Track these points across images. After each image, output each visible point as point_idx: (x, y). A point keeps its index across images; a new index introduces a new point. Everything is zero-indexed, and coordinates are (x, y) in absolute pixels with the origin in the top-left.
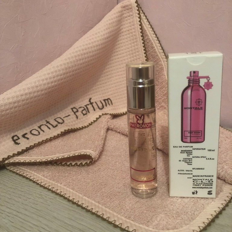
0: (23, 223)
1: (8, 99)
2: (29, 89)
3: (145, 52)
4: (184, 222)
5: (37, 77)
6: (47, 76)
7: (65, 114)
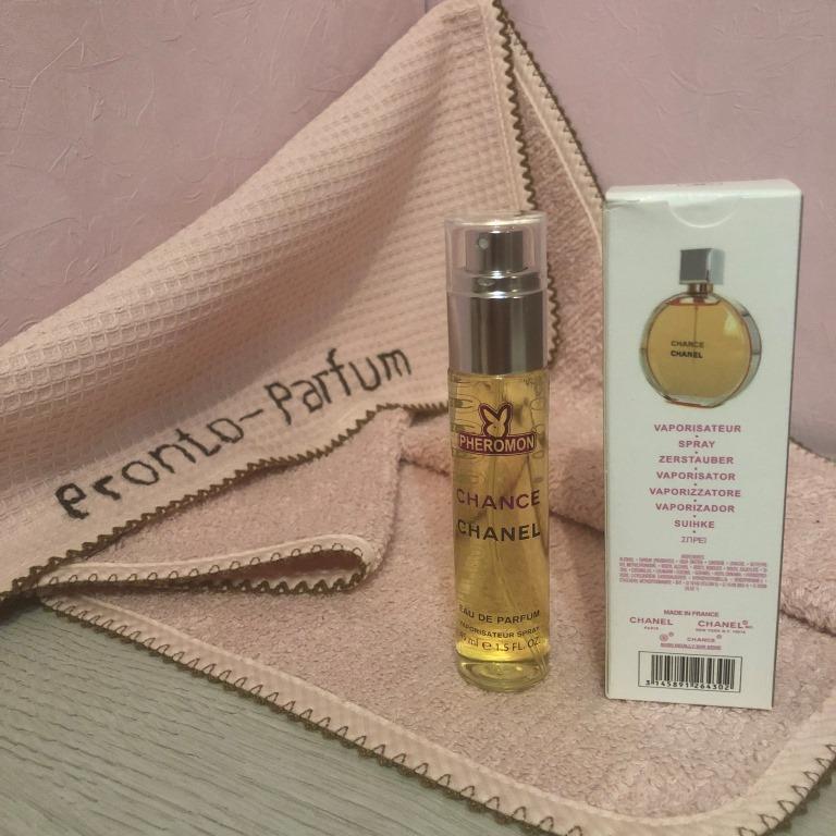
0: (132, 801)
1: (48, 349)
2: (121, 312)
3: (528, 181)
4: (725, 786)
5: (150, 271)
6: (186, 268)
7: (245, 406)
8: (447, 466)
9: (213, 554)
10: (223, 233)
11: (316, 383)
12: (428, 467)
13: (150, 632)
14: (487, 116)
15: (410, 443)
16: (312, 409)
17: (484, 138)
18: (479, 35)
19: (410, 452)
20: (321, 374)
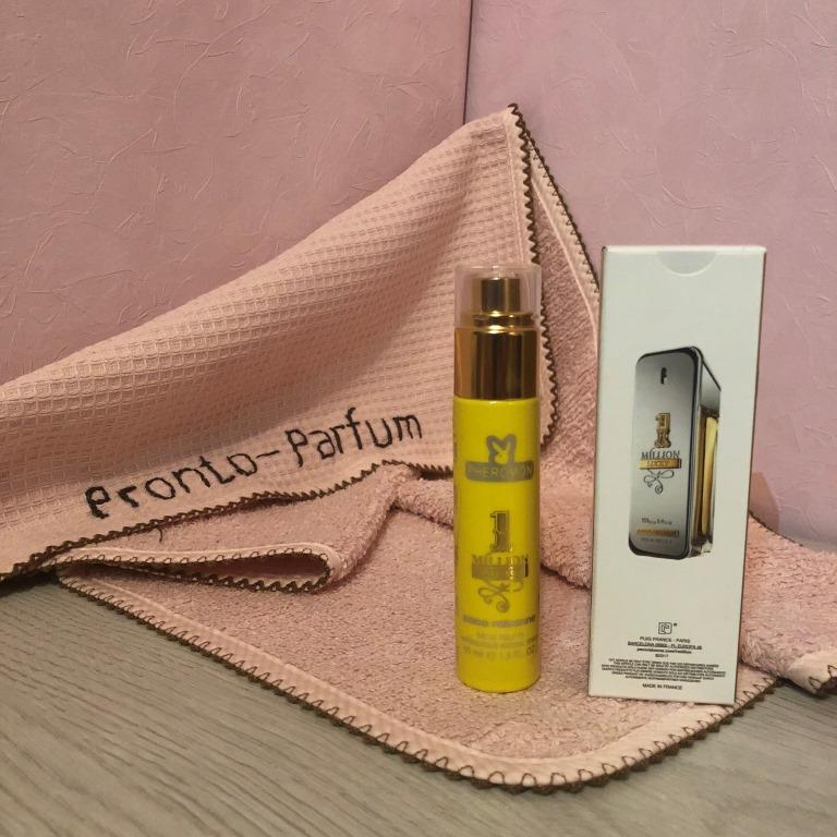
1: (96, 365)
2: (161, 343)
5: (191, 314)
7: (265, 446)
8: (434, 512)
9: (205, 549)
10: (256, 289)
12: (419, 514)
13: (141, 606)
14: (506, 219)
15: (406, 493)
16: (324, 456)
17: (503, 238)
18: (502, 150)
19: (404, 501)
20: (338, 427)
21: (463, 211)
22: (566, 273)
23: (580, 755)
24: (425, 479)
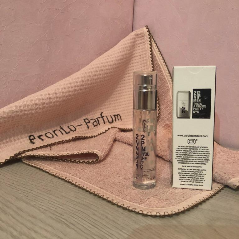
1: (31, 101)
7: (78, 123)
8: (126, 141)
9: (63, 152)
11: (97, 120)
12: (122, 142)
14: (145, 58)
15: (118, 136)
16: (95, 126)
19: (117, 138)
20: (98, 118)
21: (133, 56)
22: (162, 73)
23: (172, 207)
24: (123, 132)
